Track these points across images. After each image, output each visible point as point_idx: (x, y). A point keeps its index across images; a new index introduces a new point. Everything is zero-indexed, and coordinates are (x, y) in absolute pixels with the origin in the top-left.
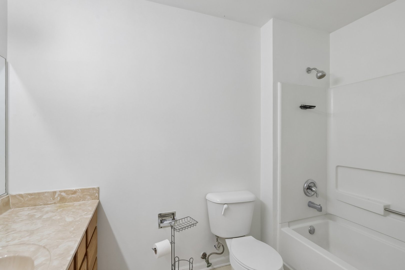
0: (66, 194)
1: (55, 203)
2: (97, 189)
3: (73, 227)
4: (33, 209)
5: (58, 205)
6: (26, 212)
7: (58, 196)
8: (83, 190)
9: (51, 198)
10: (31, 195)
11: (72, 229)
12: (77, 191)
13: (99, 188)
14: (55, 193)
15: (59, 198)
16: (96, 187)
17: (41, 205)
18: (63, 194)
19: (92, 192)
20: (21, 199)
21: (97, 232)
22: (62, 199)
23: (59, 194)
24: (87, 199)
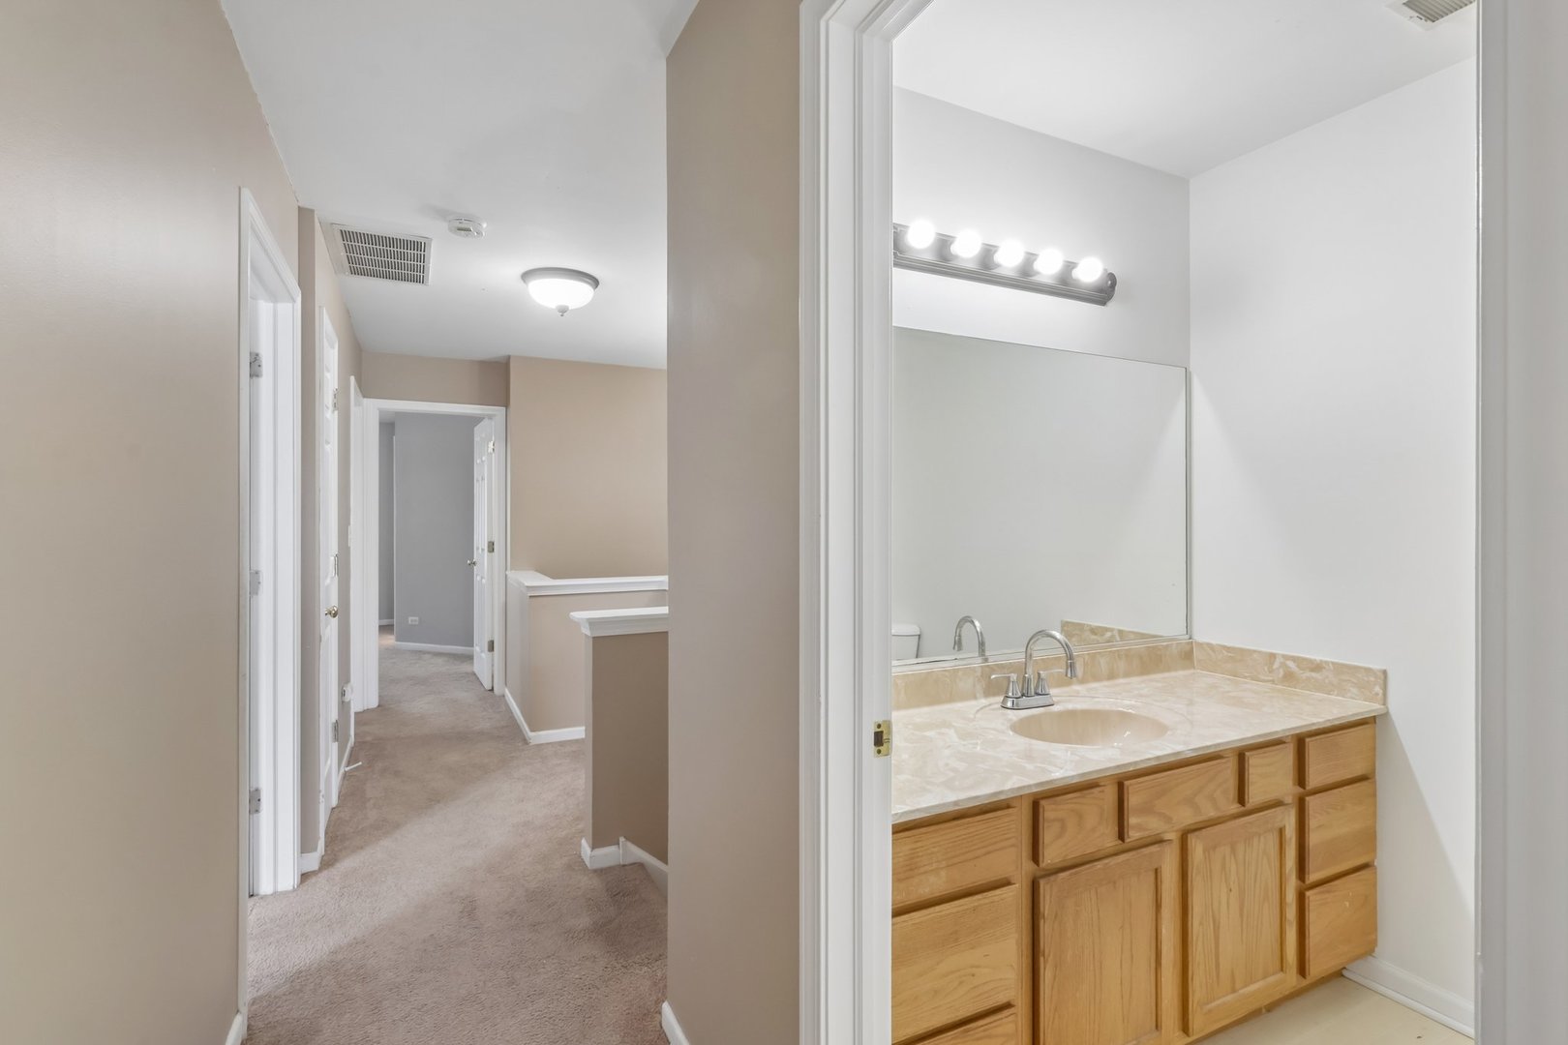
0: (1298, 666)
1: (1273, 681)
2: (1380, 674)
4: (1228, 680)
5: (1280, 687)
6: (1210, 681)
7: (1280, 667)
8: (1340, 668)
9: (1266, 668)
10: (1229, 651)
12: (1324, 665)
13: (1385, 672)
14: (1273, 656)
15: (1282, 672)
16: (1377, 666)
17: (1245, 677)
18: (1290, 664)
19: (1366, 679)
20: (1210, 652)
21: (1374, 795)
22: (1289, 677)
23: (1281, 663)
24: (1349, 695)
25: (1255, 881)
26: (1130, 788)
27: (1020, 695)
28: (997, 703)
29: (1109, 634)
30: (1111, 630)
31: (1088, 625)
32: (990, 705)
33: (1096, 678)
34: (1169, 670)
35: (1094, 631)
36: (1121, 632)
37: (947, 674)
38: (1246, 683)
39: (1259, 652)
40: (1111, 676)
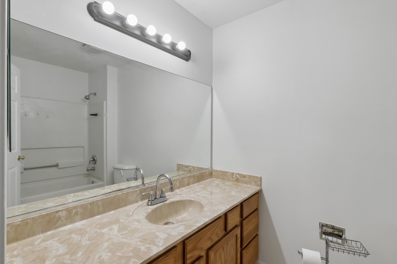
0: (239, 176)
1: (233, 181)
2: (260, 178)
3: (231, 199)
4: (222, 181)
5: (235, 183)
6: (217, 182)
7: (235, 177)
8: (250, 177)
9: (231, 177)
10: (222, 172)
11: (230, 200)
12: (246, 176)
13: (261, 178)
14: (233, 174)
15: (235, 178)
16: (259, 176)
17: (226, 180)
18: (238, 176)
19: (256, 180)
20: (217, 173)
21: (258, 214)
22: (237, 180)
23: (235, 175)
24: (252, 184)
25: (229, 256)
26: (188, 243)
27: (154, 199)
28: (145, 203)
29: (190, 168)
30: (191, 166)
31: (184, 165)
32: (142, 204)
33: (183, 186)
34: (206, 179)
35: (186, 167)
36: (193, 167)
37: (124, 195)
38: (226, 182)
39: (230, 172)
40: (188, 184)
